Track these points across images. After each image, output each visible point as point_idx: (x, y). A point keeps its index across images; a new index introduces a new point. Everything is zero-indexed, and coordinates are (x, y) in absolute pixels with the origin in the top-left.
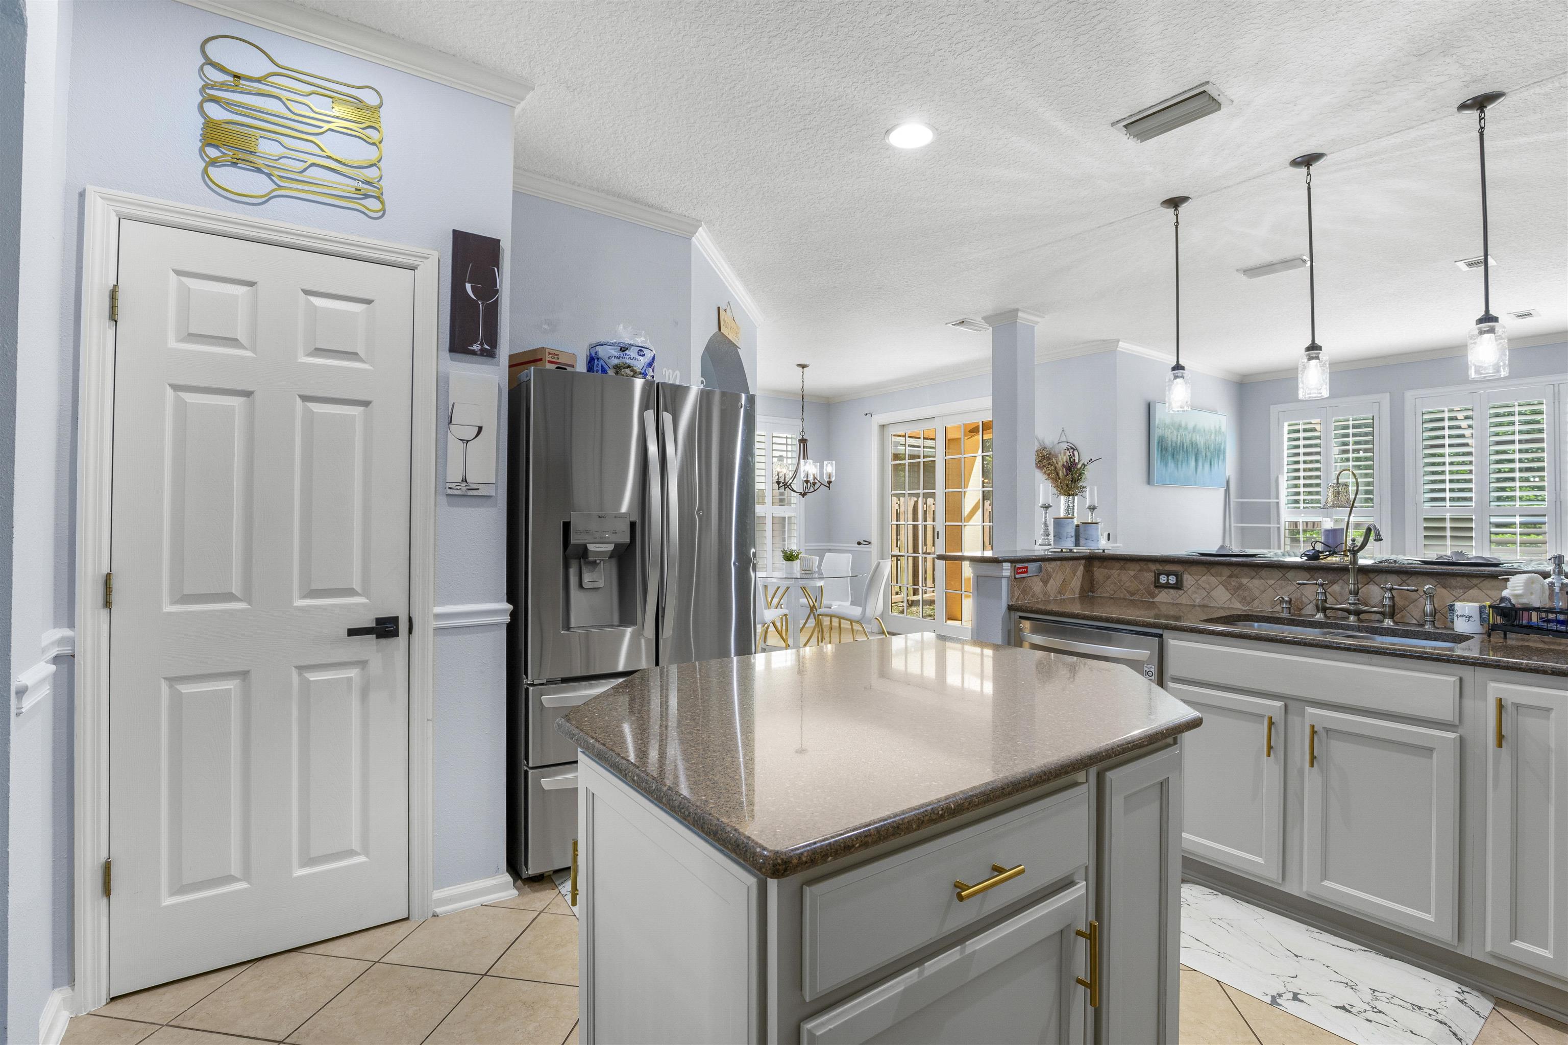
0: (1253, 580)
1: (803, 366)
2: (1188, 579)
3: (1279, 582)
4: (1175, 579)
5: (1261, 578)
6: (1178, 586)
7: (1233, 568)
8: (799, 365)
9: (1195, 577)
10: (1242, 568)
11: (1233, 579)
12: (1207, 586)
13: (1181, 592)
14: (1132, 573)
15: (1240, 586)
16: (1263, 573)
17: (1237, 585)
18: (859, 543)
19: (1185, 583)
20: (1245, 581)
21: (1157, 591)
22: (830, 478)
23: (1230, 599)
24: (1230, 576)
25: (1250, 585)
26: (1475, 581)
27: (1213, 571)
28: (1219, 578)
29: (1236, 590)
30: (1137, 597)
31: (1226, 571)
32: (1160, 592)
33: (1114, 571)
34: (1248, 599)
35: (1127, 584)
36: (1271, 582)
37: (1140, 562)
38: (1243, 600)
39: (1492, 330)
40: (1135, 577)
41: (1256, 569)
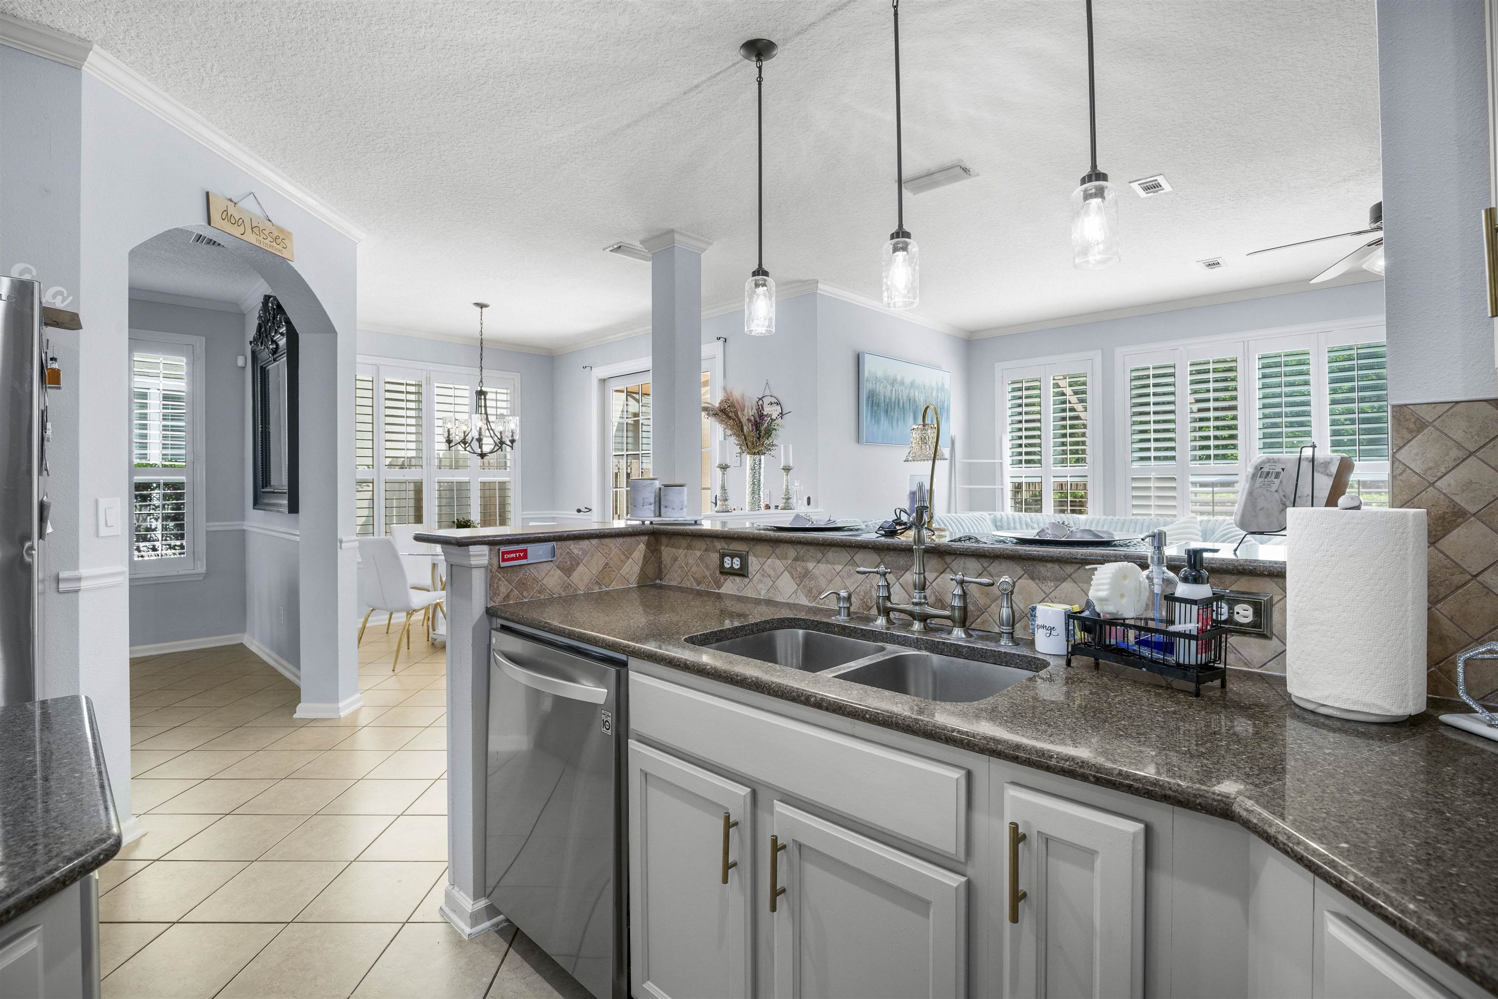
0: (820, 565)
1: (482, 306)
2: (754, 563)
3: (847, 568)
4: (739, 563)
5: (828, 562)
6: (742, 573)
7: (799, 547)
8: (477, 304)
9: (760, 559)
10: (808, 547)
11: (799, 563)
12: (772, 573)
13: (746, 580)
14: (698, 553)
15: (806, 573)
16: (831, 554)
17: (803, 571)
18: (579, 511)
19: (750, 569)
20: (810, 565)
21: (722, 578)
22: (512, 436)
23: (795, 592)
24: (796, 559)
25: (816, 572)
26: (1069, 569)
27: (778, 551)
28: (784, 561)
29: (803, 577)
30: (702, 587)
31: (792, 552)
32: (726, 580)
33: (681, 551)
34: (814, 591)
35: (694, 569)
36: (838, 568)
37: (705, 539)
38: (809, 593)
39: (1100, 193)
40: (701, 558)
41: (822, 549)
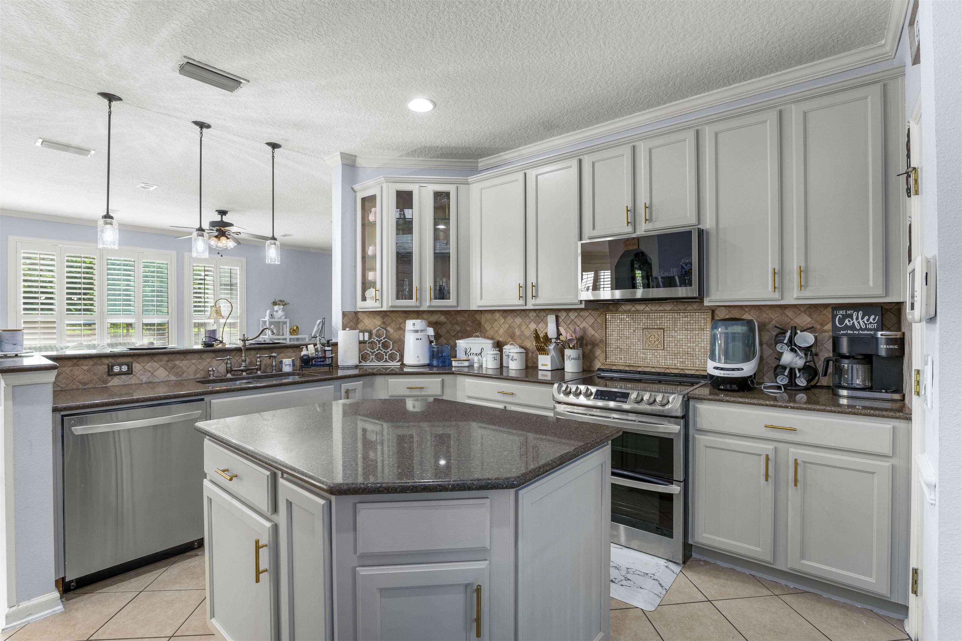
0: (183, 362)
2: (137, 367)
3: (199, 361)
4: (126, 367)
6: (130, 372)
7: (170, 356)
9: (142, 364)
10: (176, 355)
11: (170, 362)
12: (151, 369)
13: (131, 376)
14: (85, 368)
15: (175, 366)
16: (189, 356)
17: (173, 366)
19: (134, 369)
20: (177, 363)
21: (109, 378)
23: (168, 375)
24: (168, 361)
25: (181, 365)
27: (155, 359)
28: (160, 363)
29: (171, 370)
30: (90, 386)
31: (165, 358)
32: (112, 379)
33: (66, 368)
34: (180, 373)
35: (80, 377)
36: (194, 361)
37: (93, 359)
38: (177, 374)
40: (88, 371)
41: (184, 355)
